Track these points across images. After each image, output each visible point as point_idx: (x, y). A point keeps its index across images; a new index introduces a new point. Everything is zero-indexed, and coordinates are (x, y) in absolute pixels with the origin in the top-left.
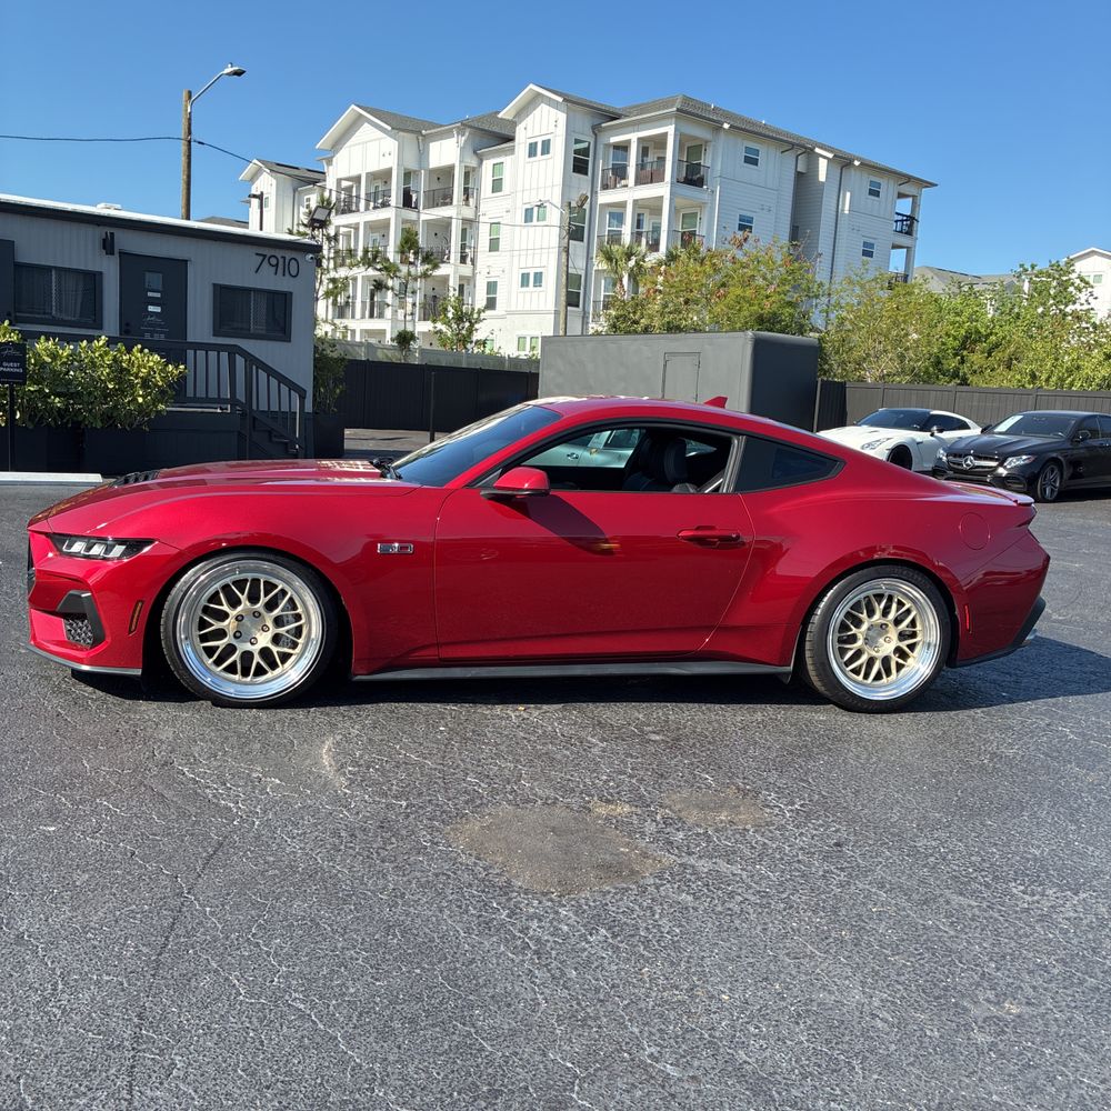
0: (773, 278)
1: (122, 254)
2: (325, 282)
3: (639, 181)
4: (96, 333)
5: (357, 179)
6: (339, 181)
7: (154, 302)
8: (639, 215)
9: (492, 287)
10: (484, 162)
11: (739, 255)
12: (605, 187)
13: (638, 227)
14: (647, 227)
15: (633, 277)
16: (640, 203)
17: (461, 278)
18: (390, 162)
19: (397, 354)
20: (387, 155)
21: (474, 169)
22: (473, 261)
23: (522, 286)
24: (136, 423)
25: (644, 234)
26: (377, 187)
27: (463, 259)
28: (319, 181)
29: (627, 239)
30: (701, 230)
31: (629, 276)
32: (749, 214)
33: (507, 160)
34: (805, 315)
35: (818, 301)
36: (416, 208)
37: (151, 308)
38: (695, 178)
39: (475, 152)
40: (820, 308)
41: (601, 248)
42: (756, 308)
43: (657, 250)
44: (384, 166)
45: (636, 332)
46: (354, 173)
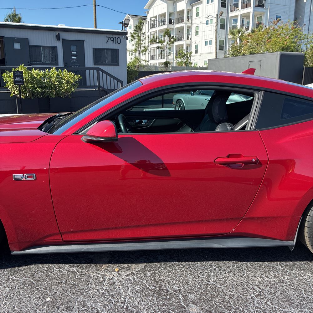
0: (288, 34)
1: (63, 40)
2: (142, 48)
3: (242, 8)
4: (52, 66)
5: (156, 17)
6: (151, 18)
7: (74, 55)
8: (243, 19)
9: (196, 46)
10: (194, 7)
11: (276, 27)
12: (231, 11)
13: (242, 23)
14: (245, 22)
15: (240, 39)
16: (243, 15)
17: (187, 44)
18: (165, 11)
19: (164, 68)
20: (164, 8)
21: (190, 10)
22: (191, 39)
23: (206, 45)
24: (66, 95)
25: (244, 25)
26: (162, 19)
27: (188, 39)
28: (145, 19)
29: (239, 27)
30: (263, 22)
31: (239, 39)
32: (280, 15)
33: (200, 6)
34: (299, 46)
35: (304, 41)
36: (173, 24)
37: (73, 57)
38: (261, 4)
39: (190, 5)
40: (304, 43)
41: (230, 31)
42: (281, 44)
43: (249, 30)
44: (163, 12)
45: (240, 55)
46: (155, 15)
